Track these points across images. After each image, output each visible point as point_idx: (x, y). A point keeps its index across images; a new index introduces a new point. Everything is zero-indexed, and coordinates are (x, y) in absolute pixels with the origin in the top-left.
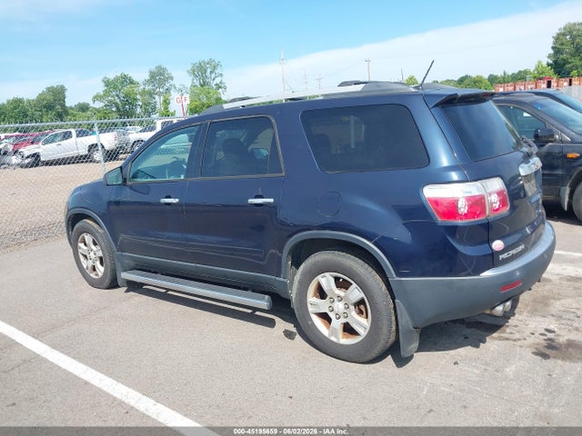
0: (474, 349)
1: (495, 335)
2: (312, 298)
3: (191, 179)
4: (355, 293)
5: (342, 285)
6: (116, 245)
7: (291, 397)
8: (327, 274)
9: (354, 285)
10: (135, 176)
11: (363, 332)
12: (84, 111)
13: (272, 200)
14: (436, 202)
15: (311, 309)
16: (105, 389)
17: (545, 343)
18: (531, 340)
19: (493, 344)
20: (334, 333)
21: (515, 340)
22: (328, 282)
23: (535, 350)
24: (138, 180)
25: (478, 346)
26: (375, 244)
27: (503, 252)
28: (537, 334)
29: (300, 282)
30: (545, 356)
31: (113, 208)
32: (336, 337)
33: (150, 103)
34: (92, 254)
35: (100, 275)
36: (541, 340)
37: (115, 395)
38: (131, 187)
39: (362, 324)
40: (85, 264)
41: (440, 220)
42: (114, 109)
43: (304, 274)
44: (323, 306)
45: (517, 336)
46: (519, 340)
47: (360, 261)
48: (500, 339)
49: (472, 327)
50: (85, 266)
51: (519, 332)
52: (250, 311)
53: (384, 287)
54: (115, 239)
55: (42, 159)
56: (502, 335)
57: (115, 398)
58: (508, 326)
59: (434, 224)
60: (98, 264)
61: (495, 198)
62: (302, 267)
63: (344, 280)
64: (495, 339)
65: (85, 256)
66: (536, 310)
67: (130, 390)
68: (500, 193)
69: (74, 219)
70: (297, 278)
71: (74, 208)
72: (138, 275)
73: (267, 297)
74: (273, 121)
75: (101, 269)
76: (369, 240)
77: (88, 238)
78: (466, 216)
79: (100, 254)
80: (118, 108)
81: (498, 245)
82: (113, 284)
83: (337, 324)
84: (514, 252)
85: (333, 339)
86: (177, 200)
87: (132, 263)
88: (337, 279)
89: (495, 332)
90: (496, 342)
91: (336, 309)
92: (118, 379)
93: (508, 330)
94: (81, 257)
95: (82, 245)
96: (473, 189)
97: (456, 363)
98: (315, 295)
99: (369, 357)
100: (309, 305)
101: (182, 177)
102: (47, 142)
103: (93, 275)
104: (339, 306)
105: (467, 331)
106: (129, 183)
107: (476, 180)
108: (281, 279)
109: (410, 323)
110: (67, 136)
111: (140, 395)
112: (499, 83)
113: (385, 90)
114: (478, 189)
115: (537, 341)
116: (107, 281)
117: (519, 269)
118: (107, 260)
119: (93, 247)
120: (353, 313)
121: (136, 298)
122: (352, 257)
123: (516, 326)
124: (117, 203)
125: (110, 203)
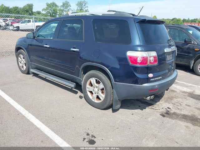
0: (141, 111)
1: (150, 107)
2: (88, 86)
3: (54, 39)
4: (101, 86)
5: (98, 82)
6: (30, 60)
7: (73, 117)
8: (93, 78)
9: (101, 83)
10: (38, 36)
11: (102, 99)
12: (39, 14)
13: (78, 50)
14: (131, 57)
15: (87, 89)
16: (14, 106)
17: (165, 112)
18: (161, 110)
19: (148, 110)
20: (93, 98)
21: (156, 110)
22: (93, 81)
23: (161, 114)
24: (39, 38)
25: (142, 110)
26: (109, 70)
27: (152, 78)
28: (164, 109)
29: (85, 80)
30: (163, 116)
31: (30, 46)
32: (94, 100)
33: (61, 14)
34: (23, 62)
35: (25, 69)
36: (164, 111)
37: (16, 108)
38: (36, 40)
39: (102, 96)
40: (20, 65)
41: (131, 64)
42: (49, 15)
43: (86, 77)
44: (91, 89)
45: (157, 108)
46: (157, 109)
47: (104, 75)
48: (151, 108)
49: (143, 103)
50: (20, 66)
51: (158, 107)
52: (71, 88)
53: (110, 85)
54: (30, 58)
55: (20, 29)
56: (152, 107)
57: (16, 109)
58: (155, 105)
59: (129, 65)
60: (24, 65)
61: (152, 59)
62: (86, 75)
63: (98, 81)
64: (149, 108)
65: (20, 62)
66: (167, 101)
67: (22, 108)
68: (154, 57)
69: (18, 49)
70: (84, 78)
71: (18, 45)
72: (36, 71)
73: (75, 83)
74: (83, 21)
75: (25, 67)
76: (107, 68)
77: (21, 56)
78: (140, 63)
79: (25, 62)
80: (50, 14)
81: (151, 75)
82: (28, 73)
83: (95, 95)
84: (157, 79)
85: (93, 100)
86: (49, 46)
87: (35, 67)
88: (96, 80)
89: (150, 106)
90: (149, 109)
91: (95, 91)
92: (19, 103)
93: (155, 106)
94: (19, 62)
95: (19, 58)
96: (145, 54)
97: (133, 114)
98: (89, 85)
99: (103, 108)
100: (87, 88)
101: (52, 38)
102: (22, 23)
103: (22, 69)
104: (96, 90)
105: (141, 104)
106: (36, 38)
107: (146, 51)
108: (79, 78)
109: (117, 98)
110: (29, 21)
111: (25, 109)
112: (186, 22)
113: (122, 15)
114: (146, 54)
115: (163, 111)
116: (26, 72)
117: (157, 85)
118: (27, 64)
119: (23, 59)
120: (100, 92)
121: (35, 78)
122: (102, 73)
123: (158, 105)
124: (31, 45)
125: (29, 45)
